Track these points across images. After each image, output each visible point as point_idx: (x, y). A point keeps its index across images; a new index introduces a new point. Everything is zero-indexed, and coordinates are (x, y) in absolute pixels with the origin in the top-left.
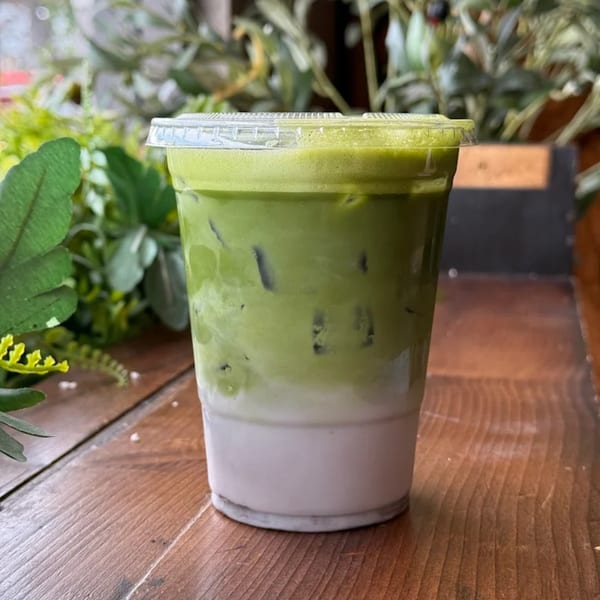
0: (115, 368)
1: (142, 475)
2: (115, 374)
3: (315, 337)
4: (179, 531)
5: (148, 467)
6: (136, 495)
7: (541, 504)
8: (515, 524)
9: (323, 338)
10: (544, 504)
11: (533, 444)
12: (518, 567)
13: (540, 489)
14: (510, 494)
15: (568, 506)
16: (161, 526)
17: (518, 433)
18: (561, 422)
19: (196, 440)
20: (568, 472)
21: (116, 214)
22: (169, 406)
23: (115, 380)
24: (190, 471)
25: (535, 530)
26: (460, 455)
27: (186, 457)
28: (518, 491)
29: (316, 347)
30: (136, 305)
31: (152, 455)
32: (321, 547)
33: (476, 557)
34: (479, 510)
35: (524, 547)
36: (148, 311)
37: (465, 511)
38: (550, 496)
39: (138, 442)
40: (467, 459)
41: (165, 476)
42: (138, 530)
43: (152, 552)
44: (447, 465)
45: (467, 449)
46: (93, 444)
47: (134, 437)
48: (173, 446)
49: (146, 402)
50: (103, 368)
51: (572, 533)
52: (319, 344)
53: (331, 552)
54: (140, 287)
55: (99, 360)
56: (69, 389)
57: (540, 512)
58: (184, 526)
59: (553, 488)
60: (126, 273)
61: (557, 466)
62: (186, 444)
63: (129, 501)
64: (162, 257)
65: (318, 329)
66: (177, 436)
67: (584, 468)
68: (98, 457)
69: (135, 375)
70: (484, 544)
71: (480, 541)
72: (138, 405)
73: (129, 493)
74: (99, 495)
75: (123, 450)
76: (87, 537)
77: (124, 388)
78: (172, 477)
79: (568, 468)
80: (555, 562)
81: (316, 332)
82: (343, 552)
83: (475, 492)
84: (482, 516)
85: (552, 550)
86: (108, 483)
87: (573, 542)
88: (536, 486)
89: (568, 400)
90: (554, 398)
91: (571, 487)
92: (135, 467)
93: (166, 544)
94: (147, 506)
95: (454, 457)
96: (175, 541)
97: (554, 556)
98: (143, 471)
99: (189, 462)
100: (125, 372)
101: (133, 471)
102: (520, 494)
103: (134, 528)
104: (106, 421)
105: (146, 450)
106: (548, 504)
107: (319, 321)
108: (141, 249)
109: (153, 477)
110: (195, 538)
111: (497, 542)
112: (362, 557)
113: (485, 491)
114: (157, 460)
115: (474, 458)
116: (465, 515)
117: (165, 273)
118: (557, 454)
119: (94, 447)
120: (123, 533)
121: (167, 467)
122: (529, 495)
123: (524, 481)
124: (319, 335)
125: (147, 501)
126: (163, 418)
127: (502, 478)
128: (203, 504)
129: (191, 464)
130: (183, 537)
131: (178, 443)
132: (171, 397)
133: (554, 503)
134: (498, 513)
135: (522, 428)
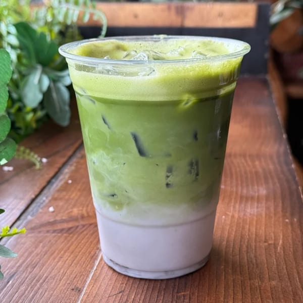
0: (33, 157)
1: (60, 237)
2: (33, 160)
3: (167, 179)
4: (86, 281)
5: (62, 230)
6: (58, 254)
7: (277, 248)
8: (266, 265)
9: (171, 180)
10: (279, 248)
11: (266, 203)
12: (273, 298)
13: (275, 237)
14: (260, 242)
15: (291, 249)
16: (75, 277)
17: (257, 194)
18: (278, 185)
19: (85, 209)
20: (287, 222)
21: (24, 61)
22: (67, 183)
23: (34, 164)
24: (85, 232)
25: (277, 268)
26: (228, 213)
27: (82, 223)
28: (263, 238)
29: (168, 185)
30: (40, 114)
31: (63, 221)
32: (165, 289)
33: (249, 292)
34: (245, 255)
35: (274, 283)
36: (47, 116)
37: (238, 256)
38: (281, 242)
39: (53, 212)
40: (233, 216)
41: (72, 237)
42: (63, 282)
43: (73, 298)
44: (223, 221)
45: (232, 208)
46: (29, 214)
47: (51, 209)
48: (73, 214)
49: (53, 180)
50: (27, 157)
51: (297, 270)
52: (169, 183)
53: (172, 292)
54: (42, 103)
55: (24, 152)
56: (9, 171)
57: (278, 254)
58: (88, 276)
59: (281, 237)
60: (33, 96)
61: (281, 219)
62: (80, 212)
63: (54, 259)
64: (52, 85)
65: (169, 174)
66: (74, 206)
67: (295, 220)
68: (33, 225)
69: (44, 160)
70: (252, 281)
71: (250, 279)
72: (49, 182)
73: (54, 252)
74: (38, 255)
75: (46, 218)
76: (36, 288)
77: (40, 170)
78: (77, 238)
79: (287, 220)
80: (291, 293)
81: (168, 177)
82: (177, 292)
83: (241, 242)
84: (248, 260)
85: (289, 284)
86: (41, 244)
87: (299, 277)
88: (272, 235)
89: (279, 168)
90: (271, 167)
91: (291, 235)
92: (54, 231)
93: (80, 291)
94: (65, 262)
95: (226, 215)
96: (85, 289)
97: (290, 288)
98: (59, 234)
99: (84, 226)
100: (39, 159)
101: (53, 234)
102: (265, 242)
103: (60, 280)
104: (33, 196)
105: (58, 218)
106: (280, 248)
107: (170, 170)
108: (40, 81)
109: (66, 238)
110: (95, 286)
111: (259, 279)
112: (188, 296)
113: (246, 240)
114: (65, 226)
115: (236, 216)
116: (238, 259)
117: (54, 95)
118: (280, 209)
119: (29, 217)
120: (55, 284)
121: (72, 230)
122: (270, 242)
123: (265, 231)
124: (169, 179)
125: (65, 258)
126: (64, 193)
127: (253, 230)
128: (96, 259)
129: (85, 228)
130: (89, 285)
131: (75, 211)
132: (67, 176)
133: (284, 248)
134: (255, 257)
135: (258, 191)
